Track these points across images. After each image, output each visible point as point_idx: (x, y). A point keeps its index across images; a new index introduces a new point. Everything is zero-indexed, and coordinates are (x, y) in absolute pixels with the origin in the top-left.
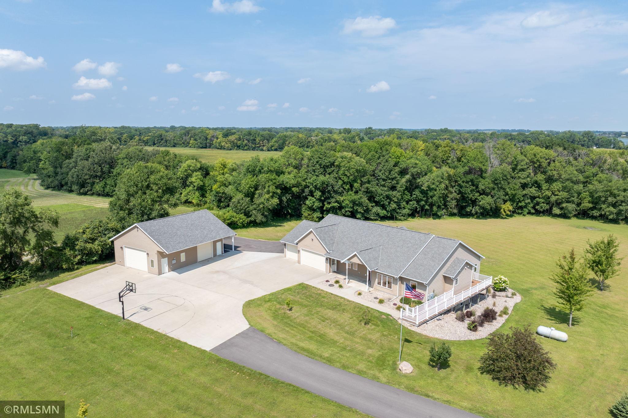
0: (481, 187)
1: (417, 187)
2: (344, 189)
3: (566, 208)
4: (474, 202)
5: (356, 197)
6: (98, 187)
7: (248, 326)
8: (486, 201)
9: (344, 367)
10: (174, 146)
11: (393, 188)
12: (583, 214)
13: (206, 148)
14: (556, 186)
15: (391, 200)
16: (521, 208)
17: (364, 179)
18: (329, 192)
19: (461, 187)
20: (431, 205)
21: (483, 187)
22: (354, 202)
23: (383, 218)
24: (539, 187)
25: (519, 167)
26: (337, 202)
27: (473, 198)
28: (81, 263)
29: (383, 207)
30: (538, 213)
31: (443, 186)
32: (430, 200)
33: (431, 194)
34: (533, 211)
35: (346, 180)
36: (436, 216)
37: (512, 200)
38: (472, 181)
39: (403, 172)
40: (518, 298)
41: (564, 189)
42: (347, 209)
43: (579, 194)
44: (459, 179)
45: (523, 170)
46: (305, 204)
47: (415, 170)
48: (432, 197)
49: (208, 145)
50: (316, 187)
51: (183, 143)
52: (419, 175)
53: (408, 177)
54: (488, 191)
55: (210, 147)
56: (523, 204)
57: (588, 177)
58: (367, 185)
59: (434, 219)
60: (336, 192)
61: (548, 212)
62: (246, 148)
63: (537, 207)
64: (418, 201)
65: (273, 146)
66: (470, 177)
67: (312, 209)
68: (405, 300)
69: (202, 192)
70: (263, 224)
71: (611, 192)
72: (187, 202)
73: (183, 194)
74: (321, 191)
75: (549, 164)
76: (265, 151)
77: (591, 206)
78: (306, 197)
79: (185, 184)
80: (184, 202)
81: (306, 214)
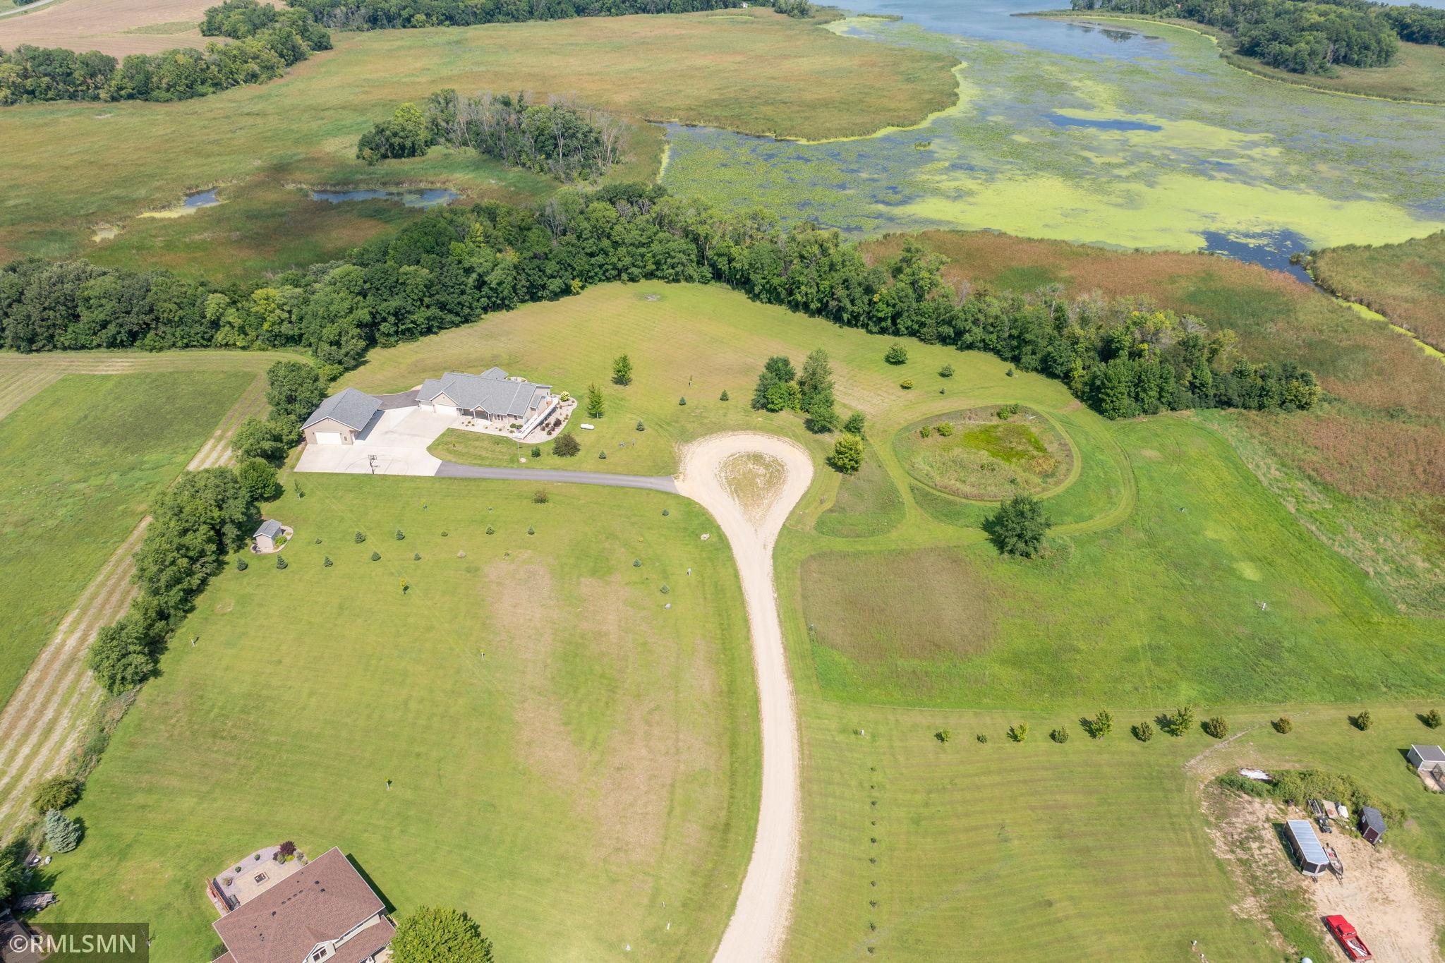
0: (549, 272)
1: (484, 283)
2: (415, 306)
3: (634, 273)
4: (544, 287)
5: (429, 313)
7: (440, 462)
8: (555, 284)
9: (498, 466)
11: (463, 292)
12: (650, 276)
14: (621, 251)
15: (463, 306)
16: (591, 277)
17: (433, 291)
18: (402, 314)
19: (528, 274)
20: (503, 300)
21: (551, 272)
22: (428, 319)
23: (457, 325)
24: (606, 254)
25: (584, 236)
26: (412, 322)
27: (542, 283)
28: (288, 450)
29: (457, 314)
30: (608, 280)
31: (510, 278)
32: (501, 295)
33: (500, 289)
34: (603, 278)
35: (416, 297)
36: (509, 308)
37: (581, 274)
38: (538, 267)
39: (468, 271)
40: (575, 405)
41: (629, 254)
42: (423, 326)
43: (643, 256)
44: (525, 267)
45: (587, 239)
46: (379, 330)
47: (482, 269)
48: (502, 292)
50: (389, 313)
52: (487, 273)
53: (474, 276)
54: (555, 274)
56: (592, 274)
57: (649, 238)
58: (437, 297)
59: (508, 311)
60: (408, 312)
61: (618, 278)
62: (52, 95)
63: (607, 274)
64: (489, 298)
65: (121, 89)
66: (538, 262)
67: (388, 335)
68: (513, 426)
69: (242, 330)
70: (355, 367)
71: (668, 253)
72: (227, 345)
73: (219, 337)
74: (394, 315)
75: (612, 228)
76: (106, 101)
77: (654, 267)
78: (379, 324)
79: (215, 325)
80: (221, 346)
81: (382, 340)
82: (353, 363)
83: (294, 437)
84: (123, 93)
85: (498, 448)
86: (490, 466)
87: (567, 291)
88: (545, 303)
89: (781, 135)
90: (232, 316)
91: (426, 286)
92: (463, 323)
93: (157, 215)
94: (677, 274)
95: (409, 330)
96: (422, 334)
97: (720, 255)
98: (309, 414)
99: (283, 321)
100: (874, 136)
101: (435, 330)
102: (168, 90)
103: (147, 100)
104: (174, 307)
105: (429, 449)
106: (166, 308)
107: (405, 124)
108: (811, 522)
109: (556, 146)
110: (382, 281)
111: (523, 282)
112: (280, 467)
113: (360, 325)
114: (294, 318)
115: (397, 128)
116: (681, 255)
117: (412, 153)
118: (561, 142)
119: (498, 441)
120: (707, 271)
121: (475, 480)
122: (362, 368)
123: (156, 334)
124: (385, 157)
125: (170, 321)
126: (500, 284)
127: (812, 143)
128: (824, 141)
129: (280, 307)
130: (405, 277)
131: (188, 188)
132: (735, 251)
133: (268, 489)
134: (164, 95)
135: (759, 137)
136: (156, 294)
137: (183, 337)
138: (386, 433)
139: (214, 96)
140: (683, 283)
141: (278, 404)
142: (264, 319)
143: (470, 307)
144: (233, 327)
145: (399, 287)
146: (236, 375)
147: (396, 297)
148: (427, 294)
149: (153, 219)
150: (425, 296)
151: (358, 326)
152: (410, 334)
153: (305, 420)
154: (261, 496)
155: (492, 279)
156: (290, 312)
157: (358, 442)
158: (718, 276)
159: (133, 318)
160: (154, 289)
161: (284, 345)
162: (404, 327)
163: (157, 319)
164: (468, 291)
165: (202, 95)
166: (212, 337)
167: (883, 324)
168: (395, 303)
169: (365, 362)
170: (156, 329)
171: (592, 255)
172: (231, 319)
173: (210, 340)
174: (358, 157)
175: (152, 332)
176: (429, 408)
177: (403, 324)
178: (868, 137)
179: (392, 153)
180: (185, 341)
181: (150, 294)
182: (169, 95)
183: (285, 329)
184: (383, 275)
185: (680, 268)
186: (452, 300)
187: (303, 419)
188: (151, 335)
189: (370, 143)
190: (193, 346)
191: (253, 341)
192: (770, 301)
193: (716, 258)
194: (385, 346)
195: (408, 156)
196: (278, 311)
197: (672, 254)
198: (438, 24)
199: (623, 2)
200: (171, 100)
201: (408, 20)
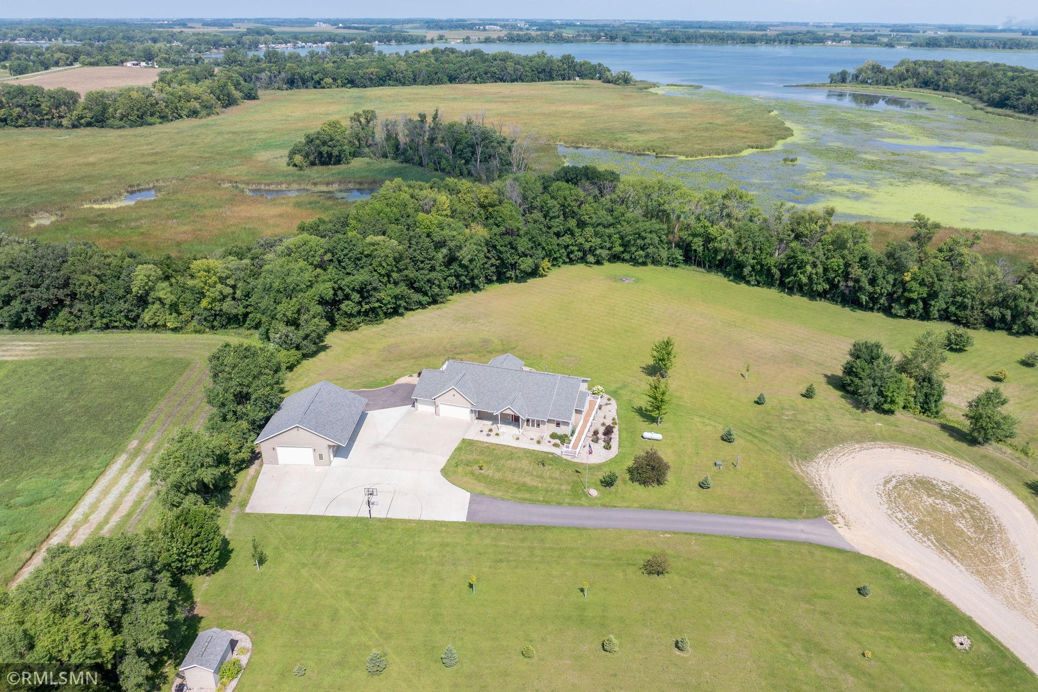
0: (521, 249)
2: (382, 282)
3: (600, 255)
4: (514, 266)
5: (397, 291)
8: (526, 264)
9: (559, 504)
11: (433, 269)
12: (615, 258)
14: (589, 231)
15: (432, 284)
16: (557, 259)
17: (401, 265)
18: (368, 292)
19: (501, 252)
20: (472, 279)
21: (523, 250)
22: (395, 298)
23: (422, 306)
24: (572, 234)
25: (551, 214)
26: (378, 301)
27: (513, 262)
29: (425, 294)
30: (572, 262)
31: (482, 255)
32: (471, 274)
34: (567, 260)
35: (383, 272)
36: (476, 288)
37: (549, 255)
38: (510, 243)
39: (439, 245)
40: (616, 403)
41: (596, 234)
42: (389, 306)
43: (610, 237)
44: (497, 243)
45: (555, 217)
46: (339, 309)
47: (454, 243)
48: (472, 270)
50: (353, 289)
52: (459, 248)
53: (445, 251)
54: (527, 252)
56: (558, 255)
57: (617, 218)
58: (406, 272)
59: (475, 292)
60: (375, 289)
61: (583, 260)
62: (21, 122)
63: (571, 256)
64: (458, 276)
65: (82, 118)
66: (508, 238)
67: (351, 315)
68: (553, 436)
69: (174, 308)
70: (314, 354)
71: (639, 235)
72: (155, 326)
73: (146, 316)
74: (358, 292)
75: (579, 207)
76: (67, 128)
77: (621, 249)
78: (340, 302)
79: (143, 301)
80: (149, 327)
81: (344, 321)
82: (313, 348)
83: (245, 455)
84: (82, 121)
85: (547, 471)
86: (547, 503)
87: (535, 273)
88: (512, 285)
89: (661, 153)
90: (163, 291)
91: (395, 258)
92: (429, 304)
93: (96, 206)
94: (647, 256)
95: (373, 310)
96: (388, 315)
97: (695, 235)
98: (267, 419)
99: (225, 297)
100: (740, 154)
101: (401, 310)
102: (121, 119)
103: (103, 127)
104: (93, 280)
105: (445, 472)
106: (84, 281)
107: (333, 135)
109: (473, 153)
110: (346, 251)
111: (493, 261)
112: (223, 503)
113: (322, 302)
114: (239, 294)
115: (327, 138)
116: (654, 236)
117: (338, 161)
118: (479, 150)
119: (543, 460)
120: (678, 254)
121: (533, 528)
122: (322, 355)
123: (70, 313)
124: (313, 164)
125: (88, 296)
126: (471, 261)
127: (690, 159)
128: (700, 157)
129: (222, 280)
130: (372, 248)
131: (130, 186)
132: (713, 231)
133: (208, 557)
134: (117, 122)
135: (639, 155)
136: (73, 264)
137: (102, 317)
138: (376, 446)
139: (161, 125)
140: (650, 267)
141: (223, 405)
142: (203, 295)
143: (439, 286)
144: (163, 304)
145: (364, 259)
146: (163, 362)
147: (362, 271)
148: (395, 269)
149: (92, 208)
150: (393, 271)
151: (320, 303)
152: (372, 315)
153: (261, 427)
154: (196, 567)
155: (465, 255)
156: (234, 287)
157: (338, 461)
158: (690, 257)
159: (42, 293)
160: (71, 259)
161: (223, 326)
162: (367, 307)
163: (73, 296)
164: (438, 268)
165: (150, 124)
166: (138, 316)
167: (912, 307)
168: (361, 277)
169: (325, 348)
170: (71, 306)
171: (558, 235)
172: (161, 294)
173: (135, 319)
174: (288, 165)
175: (67, 309)
176: (431, 409)
177: (367, 303)
178: (736, 155)
179: (320, 161)
180: (105, 321)
181: (66, 265)
182: (122, 123)
183: (228, 306)
184: (346, 245)
185: (651, 250)
186: (422, 276)
187: (258, 427)
188: (64, 313)
189: (300, 151)
190: (114, 327)
191: (187, 322)
192: (758, 284)
193: (691, 238)
194: (346, 329)
195: (335, 164)
196: (219, 286)
197: (643, 234)
198: (342, 86)
199: (486, 74)
200: (123, 127)
201: (319, 83)
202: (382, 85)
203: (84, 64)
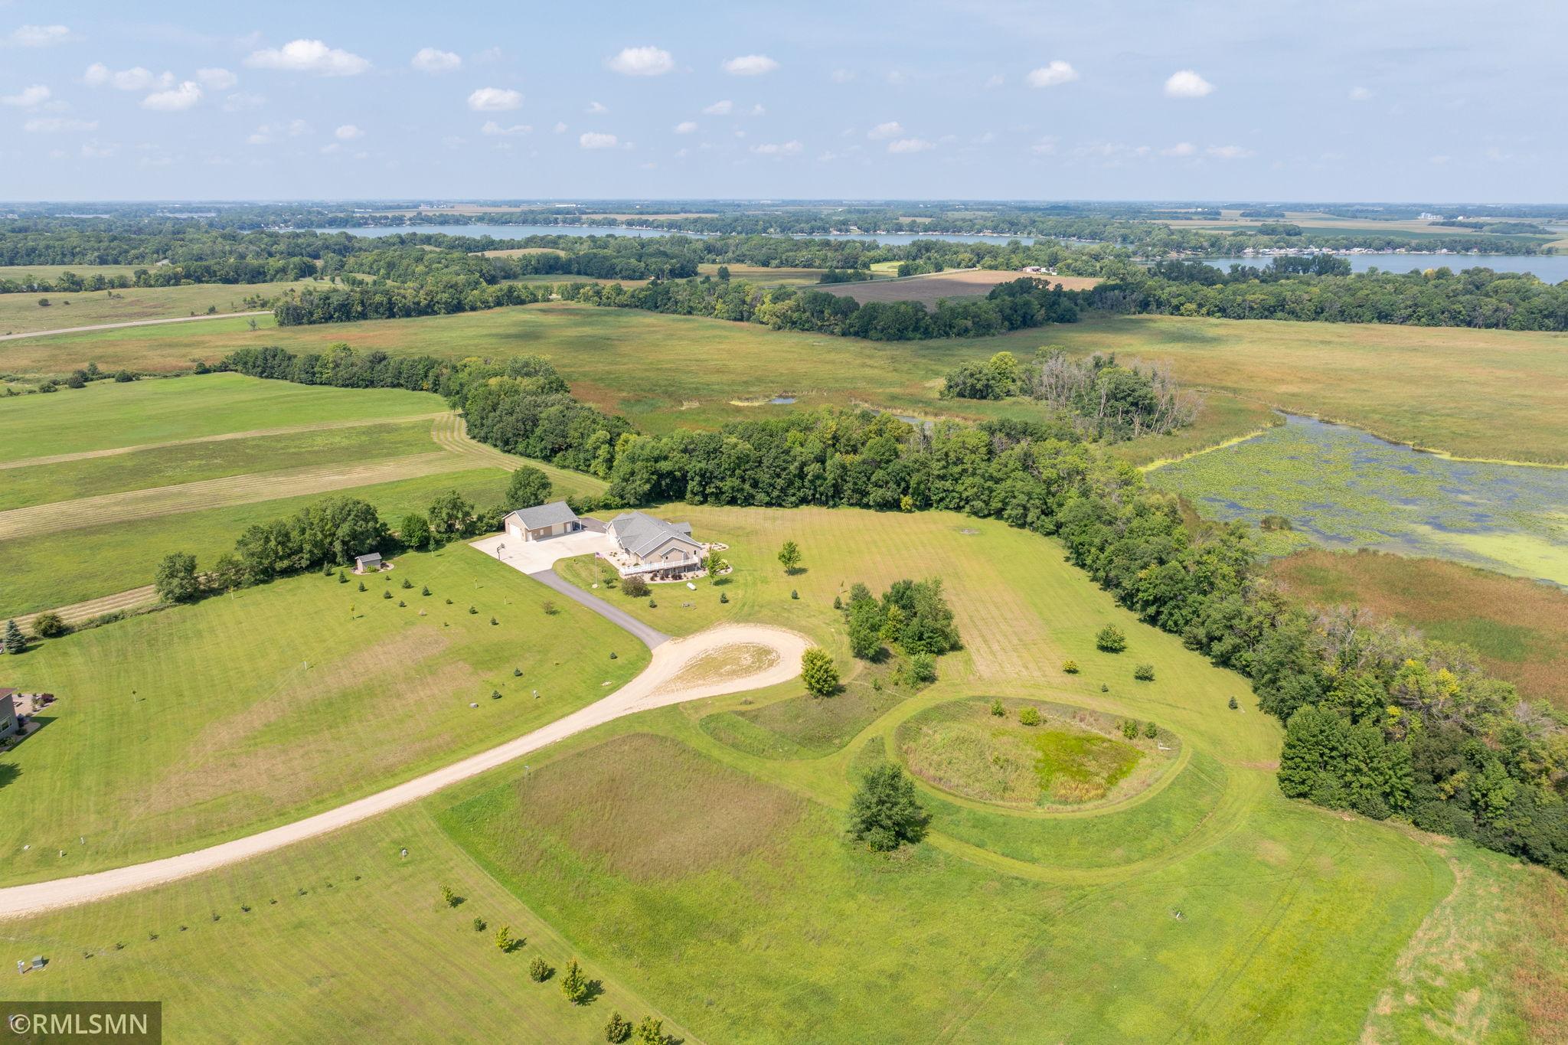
0: (873, 479)
2: (725, 475)
3: (976, 506)
4: (869, 494)
6: (520, 447)
7: (551, 568)
8: (881, 495)
9: (574, 584)
10: (690, 313)
11: (779, 476)
12: (999, 514)
13: (741, 320)
15: (775, 488)
16: (933, 501)
17: (748, 466)
18: (708, 477)
22: (736, 490)
23: (769, 504)
27: (868, 489)
28: (486, 531)
30: (952, 508)
32: (818, 489)
33: (818, 482)
38: (864, 471)
42: (728, 495)
46: (687, 488)
48: (819, 486)
49: (745, 314)
50: (695, 473)
51: (705, 307)
53: (797, 464)
54: (880, 483)
55: (748, 320)
58: (750, 473)
59: (829, 508)
60: (716, 478)
62: (807, 326)
63: (952, 502)
65: (852, 327)
73: (592, 465)
74: (700, 476)
76: (837, 335)
77: (1000, 506)
79: (593, 455)
82: (637, 503)
87: (893, 505)
88: (872, 512)
96: (728, 502)
101: (741, 502)
104: (577, 435)
105: (559, 559)
106: (573, 435)
108: (704, 714)
109: (1099, 404)
111: (849, 484)
115: (975, 370)
116: (1024, 497)
117: (985, 395)
119: (607, 569)
121: (544, 586)
123: (564, 455)
127: (1455, 458)
130: (725, 447)
133: (414, 539)
137: (575, 461)
139: (918, 342)
140: (1028, 531)
144: (601, 459)
145: (719, 454)
148: (742, 468)
150: (737, 468)
152: (714, 498)
157: (531, 541)
158: (1055, 529)
159: (552, 438)
162: (710, 491)
163: (567, 443)
167: (1149, 611)
173: (588, 467)
174: (940, 392)
176: (609, 538)
177: (709, 487)
179: (967, 393)
180: (576, 464)
185: (1019, 511)
188: (561, 454)
190: (579, 470)
192: (1077, 564)
195: (981, 398)
198: (1208, 314)
199: (1443, 313)
200: (881, 339)
201: (1177, 308)
202: (1266, 317)
203: (984, 267)
